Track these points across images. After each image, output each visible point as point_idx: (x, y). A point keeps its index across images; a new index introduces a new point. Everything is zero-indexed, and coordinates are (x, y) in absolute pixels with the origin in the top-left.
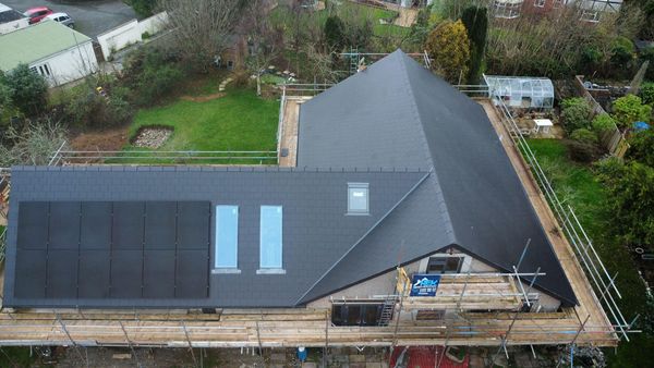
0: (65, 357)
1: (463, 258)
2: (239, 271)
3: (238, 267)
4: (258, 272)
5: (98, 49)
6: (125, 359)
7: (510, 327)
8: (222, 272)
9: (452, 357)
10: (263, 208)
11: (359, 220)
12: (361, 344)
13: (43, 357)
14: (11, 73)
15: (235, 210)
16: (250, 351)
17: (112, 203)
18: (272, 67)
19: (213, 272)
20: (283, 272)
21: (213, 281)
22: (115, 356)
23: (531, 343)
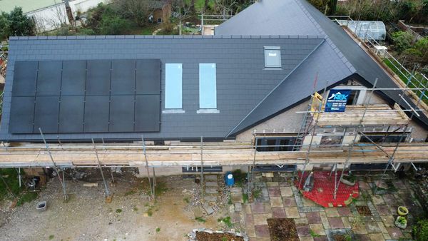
0: (46, 188)
1: (359, 91)
2: (184, 112)
3: (183, 109)
4: (198, 112)
5: (69, 10)
6: (93, 187)
7: (395, 151)
8: (170, 112)
9: (346, 182)
10: (201, 65)
11: (273, 73)
12: (281, 162)
13: (29, 188)
14: (9, 13)
15: (180, 66)
16: (195, 168)
17: (86, 62)
18: (187, 23)
19: (164, 112)
20: (217, 112)
21: (163, 119)
22: (85, 185)
23: (412, 161)
